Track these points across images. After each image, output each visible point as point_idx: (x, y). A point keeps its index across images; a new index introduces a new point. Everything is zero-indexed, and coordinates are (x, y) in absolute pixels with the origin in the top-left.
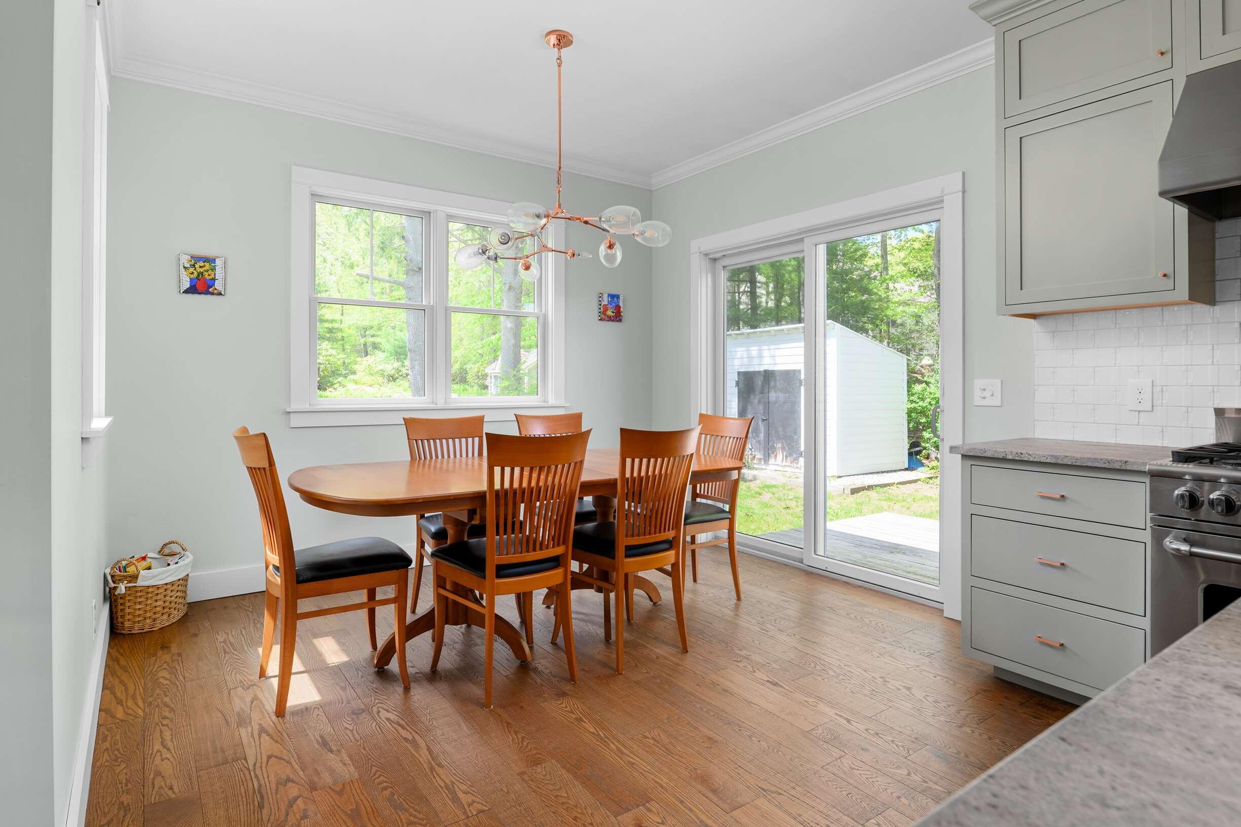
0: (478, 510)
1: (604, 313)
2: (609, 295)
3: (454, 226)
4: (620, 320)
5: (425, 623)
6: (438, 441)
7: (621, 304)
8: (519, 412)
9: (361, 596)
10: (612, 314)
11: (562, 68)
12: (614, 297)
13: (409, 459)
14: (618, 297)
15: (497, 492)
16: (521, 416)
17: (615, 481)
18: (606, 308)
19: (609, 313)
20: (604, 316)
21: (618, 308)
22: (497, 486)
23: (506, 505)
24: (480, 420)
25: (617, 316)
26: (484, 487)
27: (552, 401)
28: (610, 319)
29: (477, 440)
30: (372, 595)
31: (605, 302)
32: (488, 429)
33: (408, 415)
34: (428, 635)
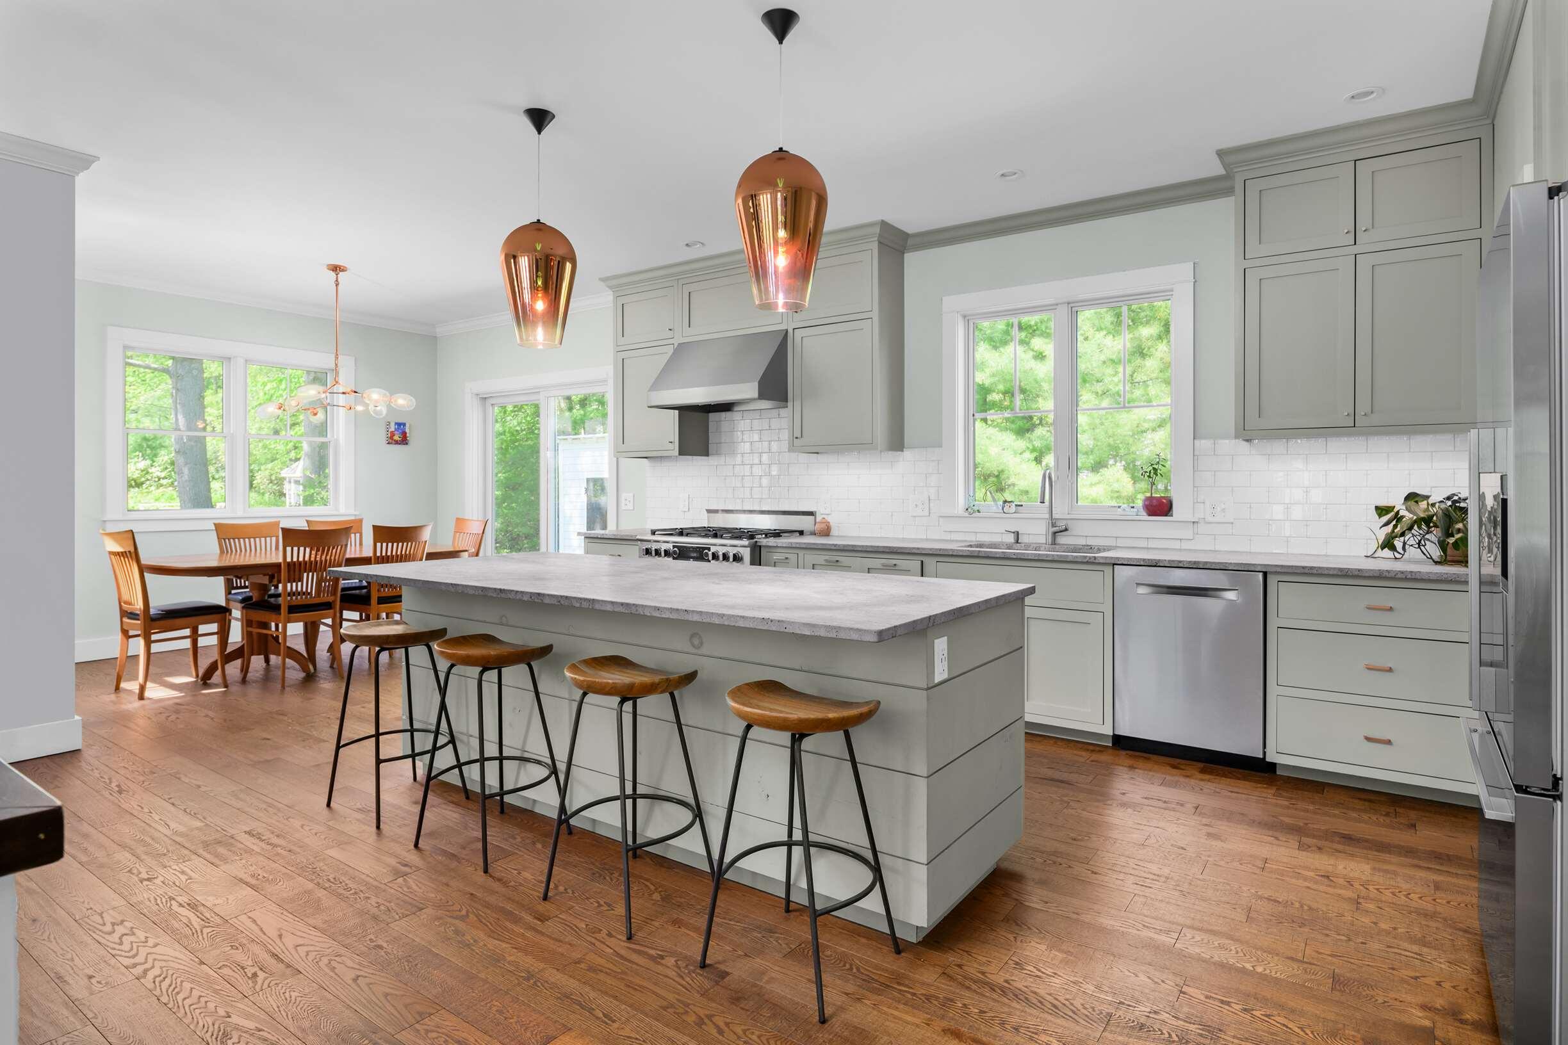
0: (276, 575)
1: (391, 437)
2: (396, 423)
3: (253, 368)
4: (407, 444)
5: (239, 653)
6: (237, 540)
7: (407, 431)
8: (308, 519)
9: (187, 632)
10: (399, 439)
11: (339, 287)
12: (400, 425)
13: (219, 552)
14: (404, 425)
15: (289, 564)
16: (311, 521)
17: (371, 557)
18: (393, 434)
19: (396, 438)
20: (391, 440)
21: (404, 434)
22: (289, 559)
23: (294, 571)
24: (278, 523)
25: (404, 440)
26: (281, 560)
27: (342, 510)
28: (397, 443)
29: (274, 539)
30: (195, 630)
31: (392, 429)
32: (282, 525)
33: (217, 522)
34: (238, 662)
